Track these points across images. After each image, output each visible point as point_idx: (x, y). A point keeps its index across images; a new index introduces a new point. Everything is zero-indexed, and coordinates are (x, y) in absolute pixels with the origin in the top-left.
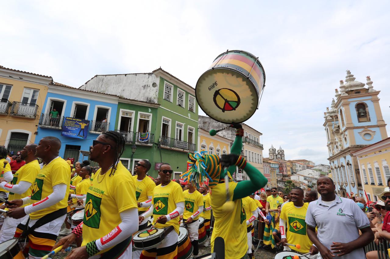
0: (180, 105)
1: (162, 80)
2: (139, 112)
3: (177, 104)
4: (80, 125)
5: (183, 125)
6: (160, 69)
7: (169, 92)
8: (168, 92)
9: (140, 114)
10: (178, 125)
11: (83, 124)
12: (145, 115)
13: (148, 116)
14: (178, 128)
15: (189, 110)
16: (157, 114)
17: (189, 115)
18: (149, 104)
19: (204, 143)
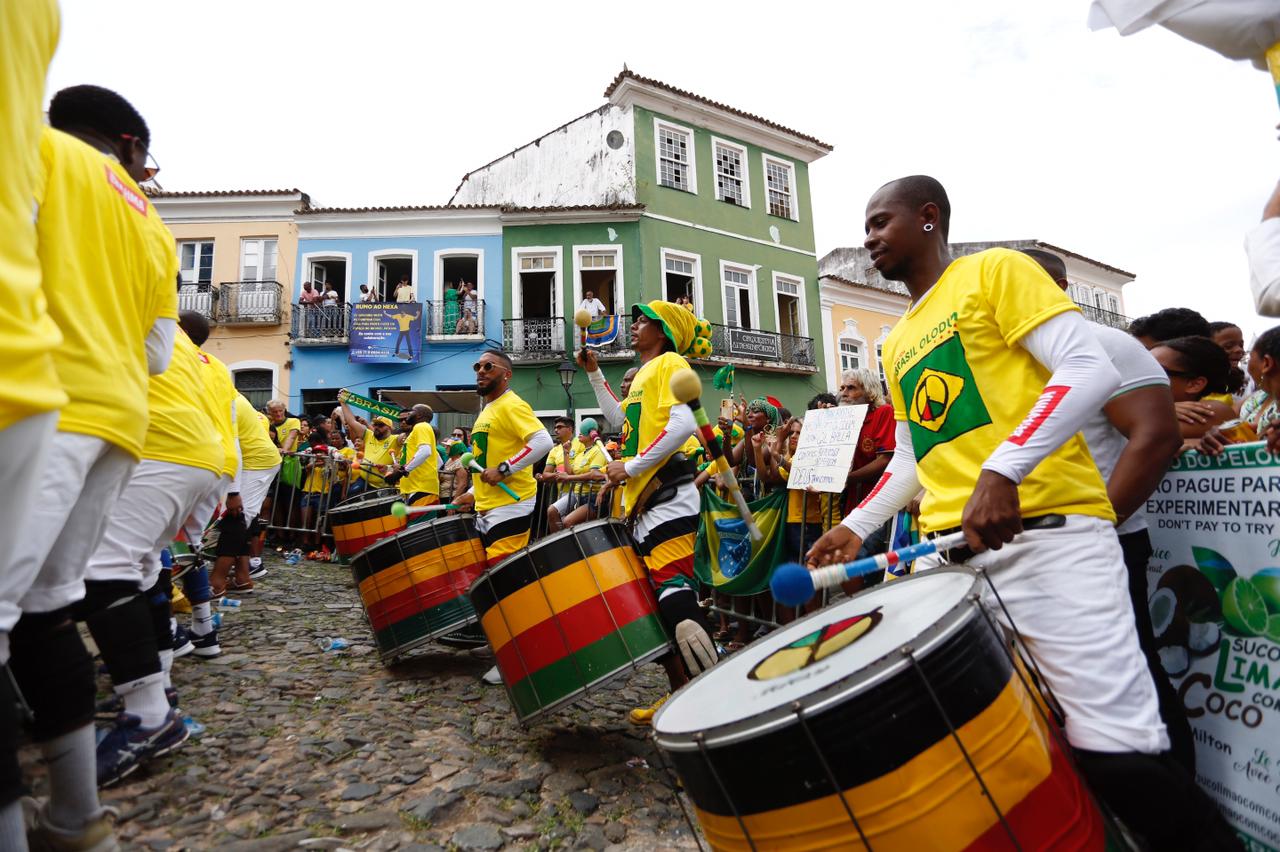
0: (730, 201)
1: (644, 115)
2: (576, 249)
3: (717, 197)
4: (396, 321)
5: (750, 272)
6: (626, 74)
7: (677, 157)
8: (673, 160)
9: (580, 252)
10: (731, 274)
11: (403, 317)
12: (598, 255)
13: (610, 257)
14: (732, 284)
15: (769, 212)
16: (640, 243)
17: (774, 231)
18: (606, 213)
19: (851, 333)
